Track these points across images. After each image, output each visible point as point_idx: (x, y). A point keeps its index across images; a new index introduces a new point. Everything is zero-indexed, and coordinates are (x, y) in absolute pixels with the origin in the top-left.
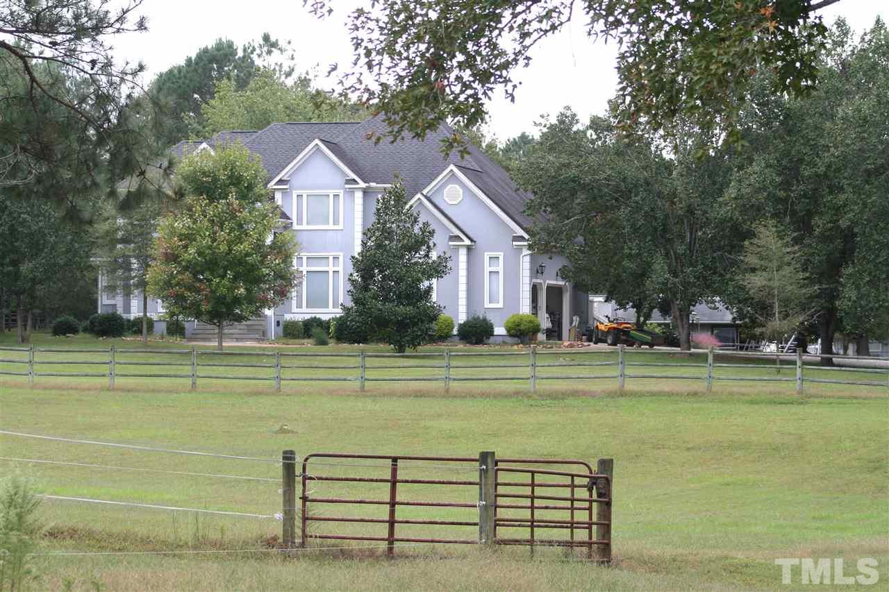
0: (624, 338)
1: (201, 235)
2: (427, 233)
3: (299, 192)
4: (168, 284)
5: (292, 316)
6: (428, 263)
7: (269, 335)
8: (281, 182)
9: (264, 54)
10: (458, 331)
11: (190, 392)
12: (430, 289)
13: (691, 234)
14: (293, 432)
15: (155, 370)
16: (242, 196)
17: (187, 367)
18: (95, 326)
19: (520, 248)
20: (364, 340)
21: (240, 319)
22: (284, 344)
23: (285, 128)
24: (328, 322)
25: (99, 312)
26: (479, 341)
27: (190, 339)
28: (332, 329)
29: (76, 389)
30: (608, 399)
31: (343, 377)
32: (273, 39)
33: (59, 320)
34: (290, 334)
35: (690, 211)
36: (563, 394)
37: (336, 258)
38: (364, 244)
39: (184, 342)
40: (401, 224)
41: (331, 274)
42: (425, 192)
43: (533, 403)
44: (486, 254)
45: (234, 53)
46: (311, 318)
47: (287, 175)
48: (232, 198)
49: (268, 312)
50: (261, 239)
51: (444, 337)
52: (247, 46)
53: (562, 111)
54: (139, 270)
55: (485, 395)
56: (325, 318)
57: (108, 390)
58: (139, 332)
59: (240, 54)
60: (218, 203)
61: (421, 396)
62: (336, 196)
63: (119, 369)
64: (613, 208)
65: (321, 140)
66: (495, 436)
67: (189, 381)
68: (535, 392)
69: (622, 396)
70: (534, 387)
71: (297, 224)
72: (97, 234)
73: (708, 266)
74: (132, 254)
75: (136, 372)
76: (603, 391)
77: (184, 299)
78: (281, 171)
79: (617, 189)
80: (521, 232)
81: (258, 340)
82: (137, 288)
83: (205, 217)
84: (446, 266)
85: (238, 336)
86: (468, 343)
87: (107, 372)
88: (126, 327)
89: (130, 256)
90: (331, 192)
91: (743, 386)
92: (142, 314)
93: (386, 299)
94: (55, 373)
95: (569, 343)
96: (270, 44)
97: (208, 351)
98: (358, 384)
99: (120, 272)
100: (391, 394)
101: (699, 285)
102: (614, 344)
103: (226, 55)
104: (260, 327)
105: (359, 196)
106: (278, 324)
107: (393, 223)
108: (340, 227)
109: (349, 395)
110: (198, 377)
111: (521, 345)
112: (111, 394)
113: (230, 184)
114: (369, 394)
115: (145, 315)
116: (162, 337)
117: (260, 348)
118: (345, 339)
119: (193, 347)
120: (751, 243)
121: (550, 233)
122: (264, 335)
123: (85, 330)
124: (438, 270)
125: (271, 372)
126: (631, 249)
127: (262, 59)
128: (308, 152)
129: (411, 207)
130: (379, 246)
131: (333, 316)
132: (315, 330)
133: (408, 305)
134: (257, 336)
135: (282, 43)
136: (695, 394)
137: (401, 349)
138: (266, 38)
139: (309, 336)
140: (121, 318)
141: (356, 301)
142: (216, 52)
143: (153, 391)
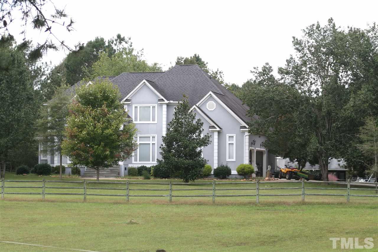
0: (295, 176)
1: (88, 125)
2: (200, 124)
3: (136, 105)
4: (73, 149)
5: (132, 165)
6: (200, 139)
7: (121, 175)
8: (127, 100)
9: (118, 43)
10: (214, 172)
11: (83, 202)
12: (201, 151)
13: (329, 125)
14: (137, 223)
15: (65, 191)
16: (109, 106)
17: (81, 190)
18: (37, 170)
19: (243, 132)
20: (168, 177)
21: (107, 166)
22: (128, 179)
23: (129, 75)
24: (150, 168)
25: (39, 163)
26: (224, 178)
27: (83, 176)
28: (152, 171)
29: (25, 201)
30: (297, 206)
31: (160, 195)
32: (122, 37)
33: (20, 167)
34: (131, 174)
35: (329, 113)
36: (273, 203)
37: (153, 137)
38: (168, 130)
39: (80, 178)
40: (187, 120)
41: (151, 145)
42: (197, 105)
43: (258, 208)
44: (227, 135)
45: (104, 43)
46: (142, 166)
47: (130, 97)
48: (104, 107)
49: (121, 163)
50: (117, 127)
51: (207, 175)
52: (110, 40)
53: (265, 65)
54: (58, 143)
55: (233, 204)
56: (148, 166)
57: (42, 201)
58: (58, 173)
59: (107, 44)
60: (97, 109)
61: (201, 205)
62: (154, 107)
63: (47, 191)
64: (290, 112)
65: (146, 80)
66: (243, 225)
67: (82, 197)
68: (259, 203)
69: (304, 204)
70: (258, 200)
71: (135, 121)
72: (37, 125)
73: (337, 140)
74: (55, 134)
75: (56, 192)
76: (294, 202)
77: (80, 156)
78: (127, 95)
79: (292, 103)
80: (244, 124)
81: (116, 177)
82: (57, 151)
83: (91, 116)
84: (209, 140)
85: (107, 175)
86: (219, 178)
87: (41, 192)
88: (52, 170)
89: (54, 136)
90: (151, 105)
91: (365, 200)
92: (59, 164)
93: (179, 156)
94: (15, 193)
95: (268, 178)
96: (120, 39)
97: (92, 182)
98: (168, 198)
99: (49, 143)
100: (186, 203)
101: (333, 150)
102: (289, 179)
103: (100, 45)
104: (116, 171)
105: (165, 107)
106: (126, 169)
107: (183, 119)
108: (156, 122)
109: (164, 204)
110: (87, 194)
111: (245, 179)
112: (43, 203)
113: (103, 100)
114: (174, 203)
115: (61, 164)
116: (69, 176)
117: (117, 180)
118: (158, 176)
119: (85, 180)
120: (363, 128)
121: (259, 125)
122: (118, 175)
123: (32, 172)
124: (205, 142)
125: (124, 192)
126: (299, 132)
127: (117, 46)
128: (140, 86)
129: (192, 111)
130: (176, 130)
131: (152, 165)
132: (143, 172)
133: (190, 159)
134: (115, 175)
135: (126, 39)
136: (341, 204)
137: (187, 181)
138: (119, 36)
139: (141, 175)
140: (49, 166)
141: (164, 158)
142: (95, 44)
143: (64, 202)
